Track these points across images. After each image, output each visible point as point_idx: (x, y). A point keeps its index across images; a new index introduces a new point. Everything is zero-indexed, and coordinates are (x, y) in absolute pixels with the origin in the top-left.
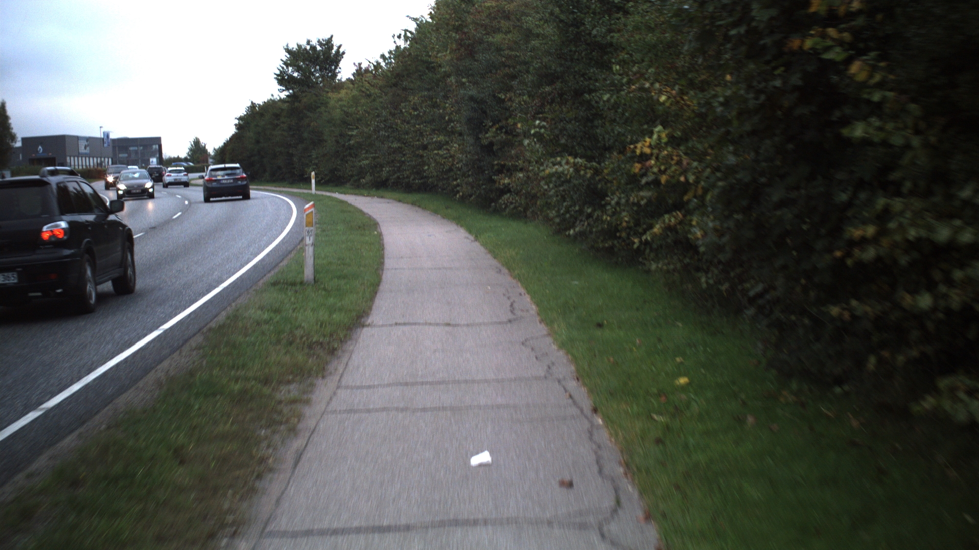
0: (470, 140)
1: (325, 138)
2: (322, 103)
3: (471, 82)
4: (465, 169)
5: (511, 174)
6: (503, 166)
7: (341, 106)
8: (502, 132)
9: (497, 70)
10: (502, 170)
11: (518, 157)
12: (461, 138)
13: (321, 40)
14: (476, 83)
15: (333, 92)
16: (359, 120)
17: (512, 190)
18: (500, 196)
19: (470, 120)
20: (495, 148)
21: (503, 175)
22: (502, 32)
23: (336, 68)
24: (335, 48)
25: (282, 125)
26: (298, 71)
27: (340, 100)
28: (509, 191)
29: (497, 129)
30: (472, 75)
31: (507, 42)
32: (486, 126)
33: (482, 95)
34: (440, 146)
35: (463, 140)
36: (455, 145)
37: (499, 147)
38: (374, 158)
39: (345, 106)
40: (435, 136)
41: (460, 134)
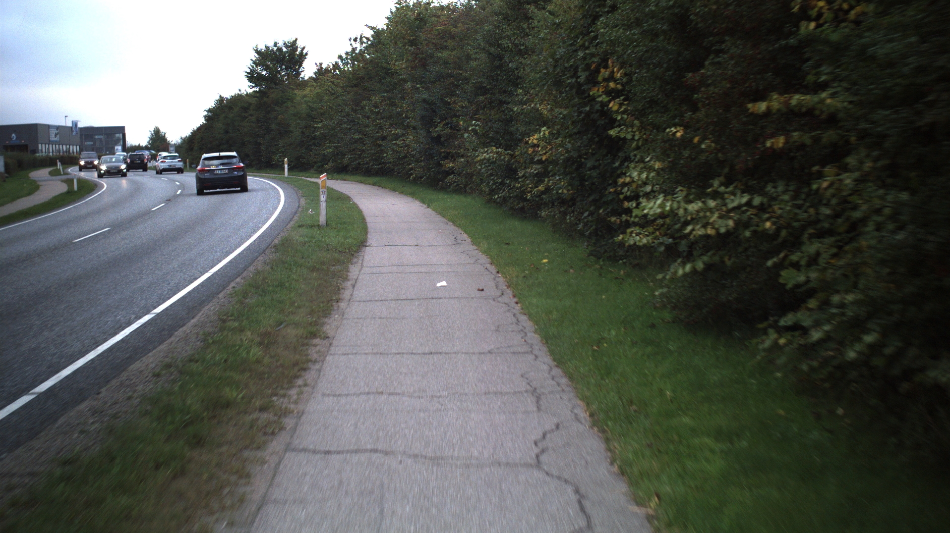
0: (423, 133)
1: (291, 129)
2: (288, 99)
3: (423, 88)
4: (418, 155)
5: (455, 160)
6: (449, 153)
7: (306, 102)
8: (447, 127)
9: (444, 79)
10: (447, 156)
11: (460, 147)
12: (415, 131)
13: (287, 43)
14: (427, 89)
15: (297, 89)
16: (322, 114)
17: (455, 172)
18: (446, 177)
19: (423, 118)
20: (442, 139)
21: (448, 160)
22: (448, 49)
23: (299, 68)
24: (299, 50)
25: (250, 117)
26: (266, 70)
27: (305, 96)
28: (453, 173)
29: (444, 125)
30: (424, 82)
31: (452, 57)
32: (435, 122)
33: (432, 98)
34: (397, 137)
35: (417, 133)
36: (410, 137)
37: (445, 139)
38: (336, 147)
39: (309, 102)
40: (393, 129)
41: (414, 128)
